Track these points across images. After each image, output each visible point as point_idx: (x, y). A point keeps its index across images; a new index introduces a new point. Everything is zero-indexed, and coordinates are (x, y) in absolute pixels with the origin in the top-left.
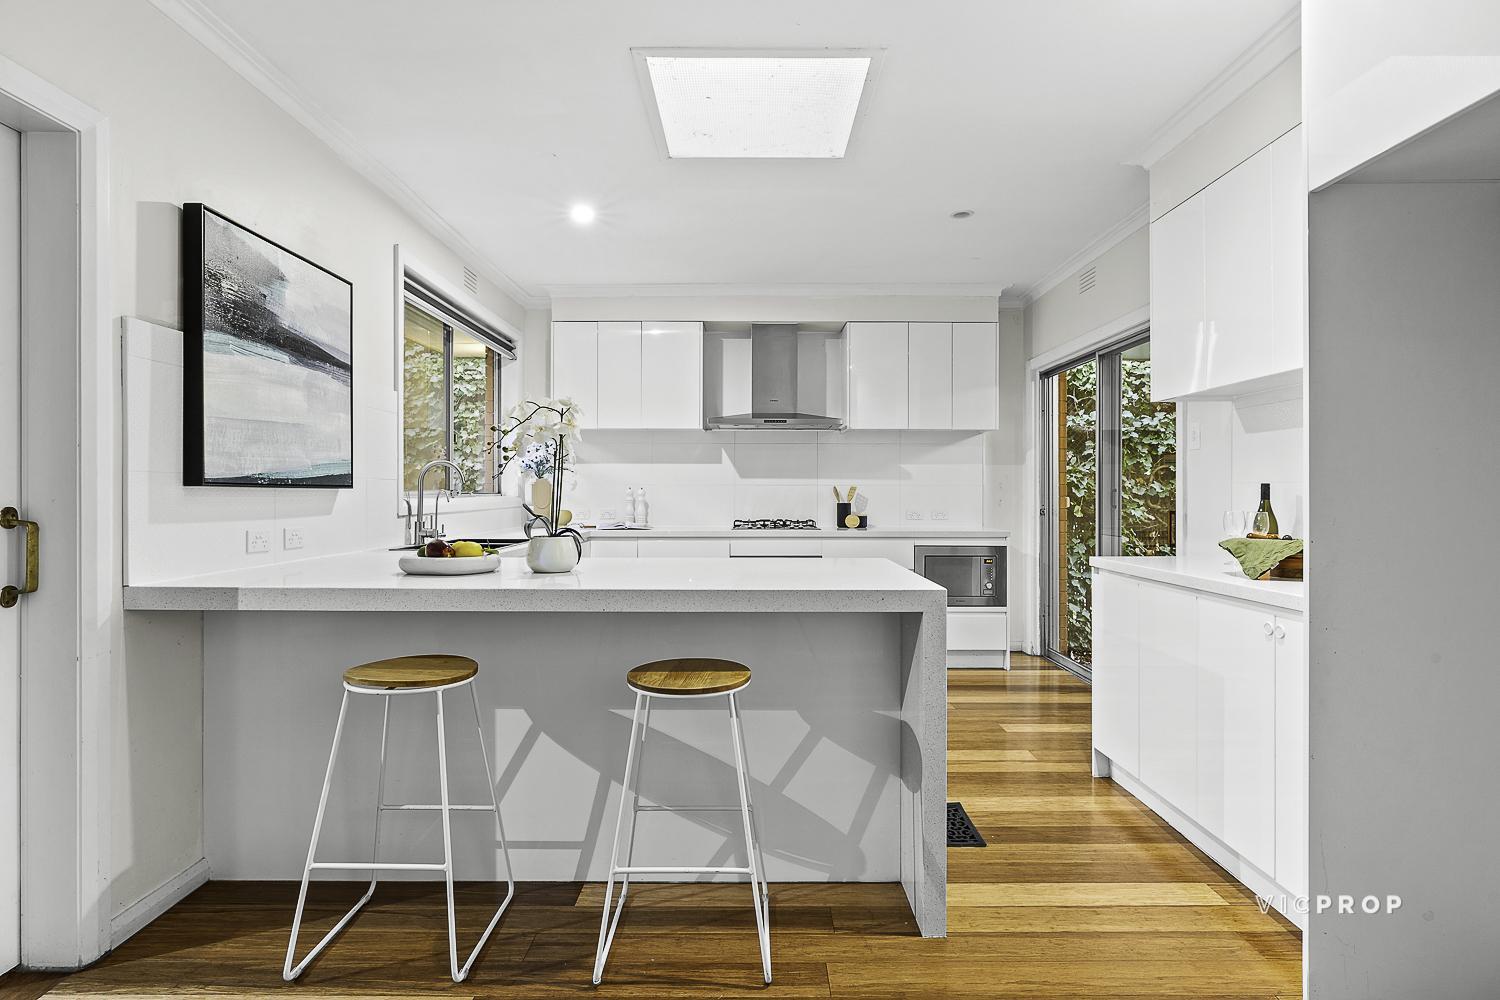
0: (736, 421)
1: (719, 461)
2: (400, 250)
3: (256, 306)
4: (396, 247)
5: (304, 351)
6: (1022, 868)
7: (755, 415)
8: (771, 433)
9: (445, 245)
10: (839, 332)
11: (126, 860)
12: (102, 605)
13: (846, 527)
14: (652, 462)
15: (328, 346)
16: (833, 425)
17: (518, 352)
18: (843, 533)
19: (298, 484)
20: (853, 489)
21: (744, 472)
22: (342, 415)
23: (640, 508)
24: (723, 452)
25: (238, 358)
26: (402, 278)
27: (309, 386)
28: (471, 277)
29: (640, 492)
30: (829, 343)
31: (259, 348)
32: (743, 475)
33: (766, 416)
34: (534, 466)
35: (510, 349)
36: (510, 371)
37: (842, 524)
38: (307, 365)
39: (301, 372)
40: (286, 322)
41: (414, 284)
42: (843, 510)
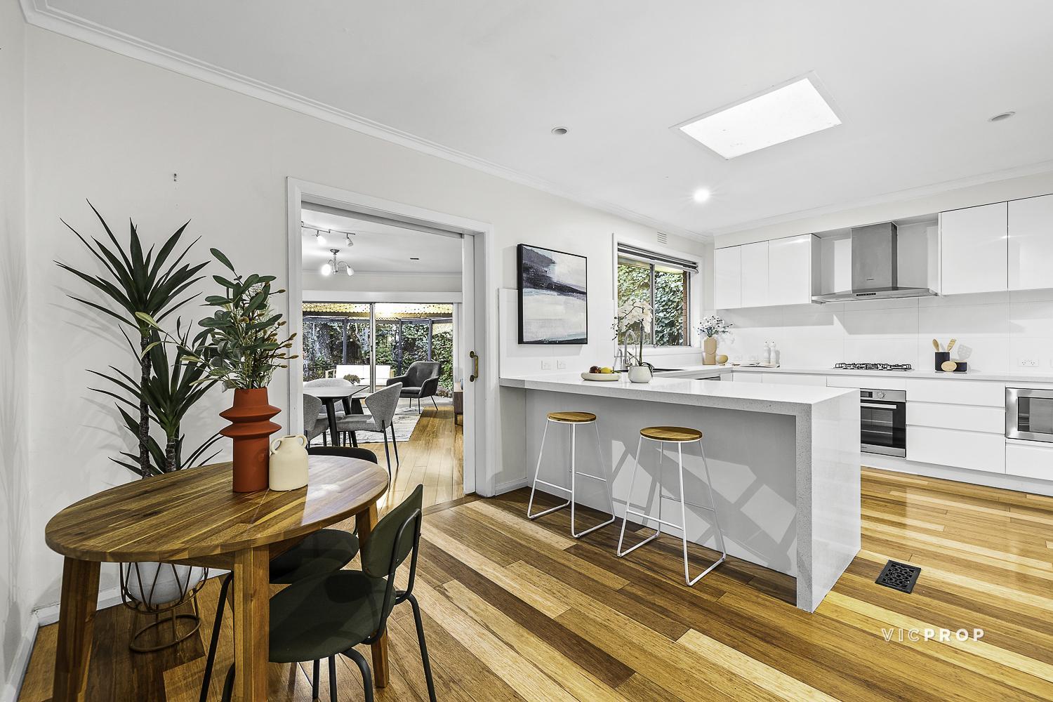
0: (843, 296)
1: (831, 323)
2: (614, 235)
3: (544, 276)
4: (613, 234)
5: (563, 289)
6: (923, 612)
7: (854, 291)
8: (866, 302)
9: (643, 224)
10: (934, 221)
11: (500, 469)
12: (492, 383)
13: (943, 370)
14: (783, 326)
15: (575, 286)
16: (926, 292)
17: (699, 268)
18: (940, 375)
19: (561, 343)
20: (953, 341)
21: (851, 330)
22: (582, 314)
23: (773, 355)
24: (835, 317)
25: (537, 297)
26: (616, 247)
27: (566, 303)
28: (662, 237)
29: (772, 344)
30: (930, 229)
31: (544, 292)
32: (850, 332)
33: (861, 292)
34: (706, 331)
35: (695, 268)
36: (696, 280)
37: (939, 368)
38: (565, 295)
39: (563, 298)
40: (555, 280)
41: (623, 248)
42: (941, 358)
